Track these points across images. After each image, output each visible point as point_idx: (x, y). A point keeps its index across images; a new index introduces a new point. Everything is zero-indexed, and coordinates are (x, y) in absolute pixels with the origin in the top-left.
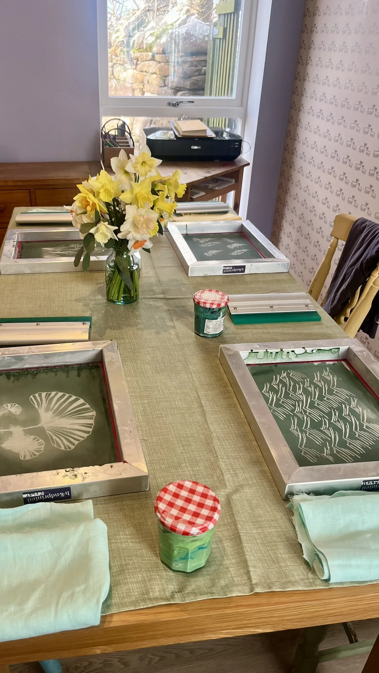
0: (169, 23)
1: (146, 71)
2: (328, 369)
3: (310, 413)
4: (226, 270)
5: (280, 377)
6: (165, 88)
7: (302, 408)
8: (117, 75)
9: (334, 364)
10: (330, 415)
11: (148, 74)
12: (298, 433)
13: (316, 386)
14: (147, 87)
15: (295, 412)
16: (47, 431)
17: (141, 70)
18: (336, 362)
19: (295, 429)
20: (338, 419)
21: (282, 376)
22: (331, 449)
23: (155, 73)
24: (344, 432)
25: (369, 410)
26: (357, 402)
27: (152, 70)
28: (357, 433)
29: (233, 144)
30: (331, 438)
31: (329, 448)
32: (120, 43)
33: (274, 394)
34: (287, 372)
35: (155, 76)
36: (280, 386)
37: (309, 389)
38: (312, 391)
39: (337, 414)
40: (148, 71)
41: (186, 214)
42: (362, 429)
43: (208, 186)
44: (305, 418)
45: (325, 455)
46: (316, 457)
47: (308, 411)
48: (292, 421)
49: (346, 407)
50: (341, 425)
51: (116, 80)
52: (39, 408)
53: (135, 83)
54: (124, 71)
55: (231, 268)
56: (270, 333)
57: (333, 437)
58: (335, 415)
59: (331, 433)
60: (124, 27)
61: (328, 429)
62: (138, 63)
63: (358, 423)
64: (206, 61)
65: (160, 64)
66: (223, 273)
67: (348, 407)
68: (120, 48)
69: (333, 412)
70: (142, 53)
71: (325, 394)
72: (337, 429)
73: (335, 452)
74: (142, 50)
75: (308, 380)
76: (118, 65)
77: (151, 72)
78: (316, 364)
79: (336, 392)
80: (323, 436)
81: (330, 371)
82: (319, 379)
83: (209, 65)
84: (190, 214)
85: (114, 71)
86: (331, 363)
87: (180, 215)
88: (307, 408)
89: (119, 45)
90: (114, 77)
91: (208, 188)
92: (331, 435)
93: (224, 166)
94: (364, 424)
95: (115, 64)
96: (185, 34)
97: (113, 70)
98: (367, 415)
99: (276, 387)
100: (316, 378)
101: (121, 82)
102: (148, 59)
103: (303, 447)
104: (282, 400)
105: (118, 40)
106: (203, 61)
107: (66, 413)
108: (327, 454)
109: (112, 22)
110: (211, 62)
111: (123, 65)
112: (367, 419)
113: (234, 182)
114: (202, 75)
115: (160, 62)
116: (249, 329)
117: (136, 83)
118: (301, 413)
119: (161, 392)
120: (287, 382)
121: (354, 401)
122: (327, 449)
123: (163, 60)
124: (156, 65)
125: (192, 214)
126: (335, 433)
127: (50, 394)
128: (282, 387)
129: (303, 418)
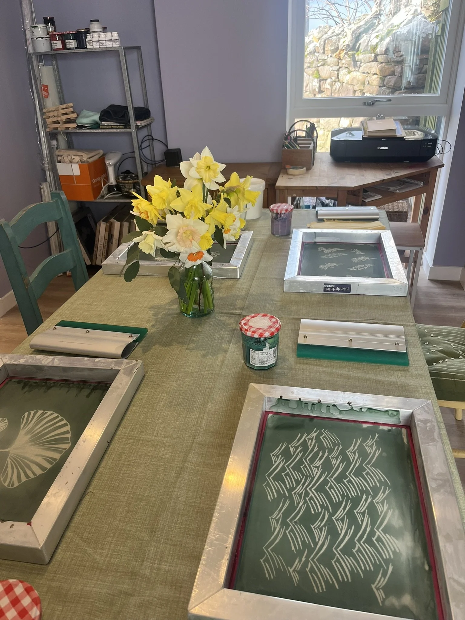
0: (395, 24)
1: (368, 73)
2: (377, 436)
3: (311, 498)
4: (327, 288)
5: (306, 437)
6: (384, 88)
7: (306, 489)
8: (342, 77)
9: (389, 430)
10: (336, 507)
11: (370, 75)
12: (277, 525)
13: (345, 458)
14: (367, 88)
15: (293, 493)
16: (8, 459)
17: (363, 71)
18: (394, 428)
19: (277, 518)
20: (344, 516)
21: (309, 437)
22: (307, 561)
23: (376, 74)
24: (339, 540)
25: (397, 512)
26: (388, 494)
27: (374, 70)
28: (358, 544)
29: (426, 144)
30: (316, 544)
31: (304, 559)
32: (345, 47)
33: (283, 460)
34: (320, 431)
35: (375, 76)
36: (299, 449)
37: (333, 462)
38: (335, 465)
39: (348, 508)
40: (369, 73)
41: (328, 220)
42: (369, 541)
43: (389, 189)
44: (301, 504)
45: (291, 570)
46: (278, 570)
47: (311, 494)
48: (281, 505)
49: (366, 500)
50: (342, 527)
51: (341, 83)
52: (22, 429)
53: (356, 85)
54: (348, 74)
55: (334, 286)
56: (332, 373)
57: (320, 543)
58: (345, 508)
59: (320, 537)
60: (351, 31)
61: (321, 530)
62: (361, 65)
63: (368, 530)
64: (427, 59)
65: (381, 65)
66: (324, 291)
67: (369, 500)
68: (345, 51)
69: (344, 503)
70: (365, 55)
71: (349, 474)
72: (333, 532)
73: (308, 570)
74: (366, 52)
75: (340, 448)
76: (343, 68)
77: (372, 73)
78: (365, 426)
79: (368, 474)
80: (308, 539)
81: (378, 439)
82: (356, 448)
83: (431, 63)
84: (334, 220)
85: (340, 74)
86: (386, 428)
87: (322, 220)
88: (313, 489)
89: (344, 48)
90: (339, 80)
91: (389, 191)
92: (319, 539)
93: (411, 167)
94: (378, 533)
95: (340, 67)
96: (406, 33)
97: (338, 74)
98: (389, 519)
99: (292, 450)
100: (352, 447)
101: (344, 84)
102: (371, 60)
103: (269, 550)
104: (288, 470)
105: (344, 44)
106: (425, 59)
107: (43, 440)
108: (294, 571)
109: (344, 28)
110: (432, 59)
111: (347, 68)
112: (385, 526)
113: (422, 184)
114: (423, 73)
115: (381, 63)
116: (311, 364)
117: (358, 85)
118: (300, 495)
119: (155, 432)
120: (310, 446)
121: (384, 492)
122: (300, 561)
123: (384, 61)
124: (377, 66)
125: (336, 221)
126: (326, 538)
127: (46, 413)
128: (300, 452)
129: (298, 503)
